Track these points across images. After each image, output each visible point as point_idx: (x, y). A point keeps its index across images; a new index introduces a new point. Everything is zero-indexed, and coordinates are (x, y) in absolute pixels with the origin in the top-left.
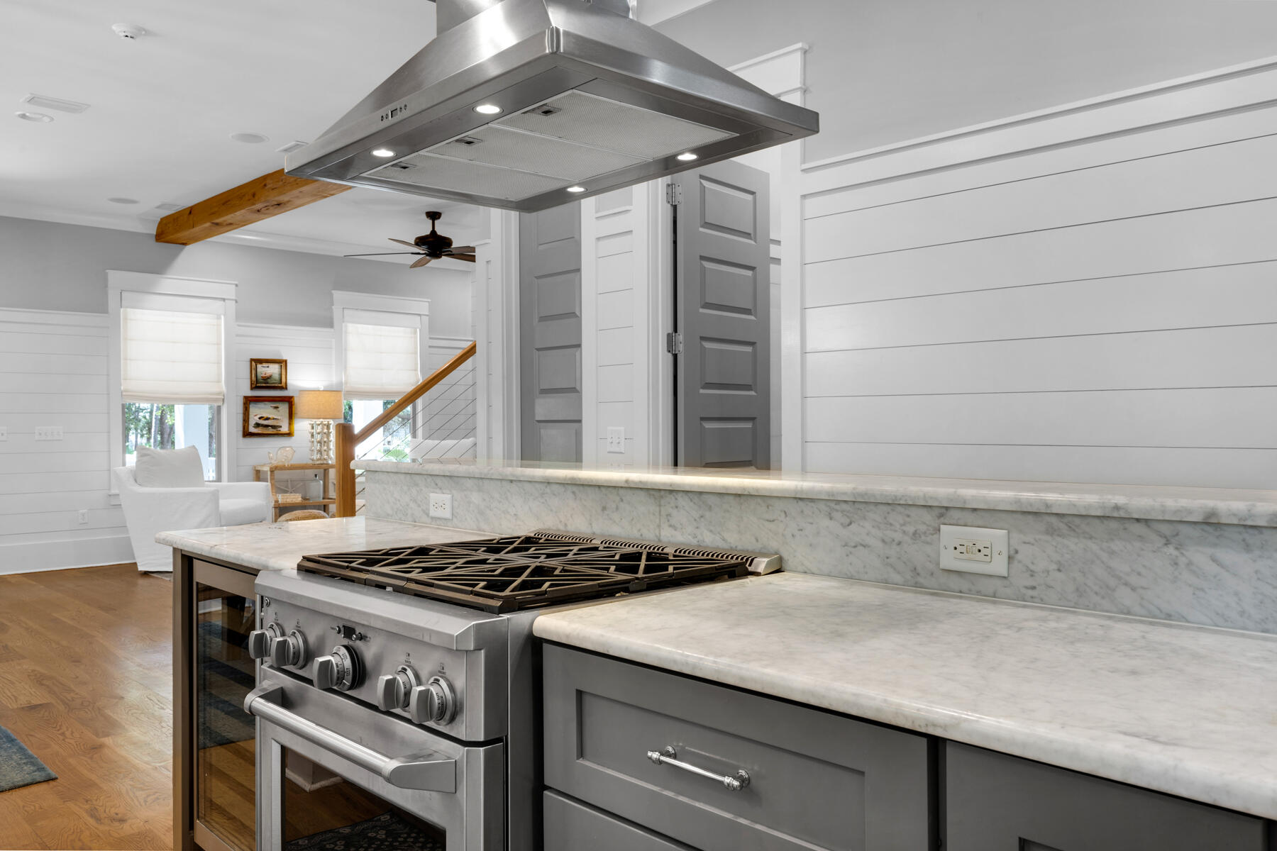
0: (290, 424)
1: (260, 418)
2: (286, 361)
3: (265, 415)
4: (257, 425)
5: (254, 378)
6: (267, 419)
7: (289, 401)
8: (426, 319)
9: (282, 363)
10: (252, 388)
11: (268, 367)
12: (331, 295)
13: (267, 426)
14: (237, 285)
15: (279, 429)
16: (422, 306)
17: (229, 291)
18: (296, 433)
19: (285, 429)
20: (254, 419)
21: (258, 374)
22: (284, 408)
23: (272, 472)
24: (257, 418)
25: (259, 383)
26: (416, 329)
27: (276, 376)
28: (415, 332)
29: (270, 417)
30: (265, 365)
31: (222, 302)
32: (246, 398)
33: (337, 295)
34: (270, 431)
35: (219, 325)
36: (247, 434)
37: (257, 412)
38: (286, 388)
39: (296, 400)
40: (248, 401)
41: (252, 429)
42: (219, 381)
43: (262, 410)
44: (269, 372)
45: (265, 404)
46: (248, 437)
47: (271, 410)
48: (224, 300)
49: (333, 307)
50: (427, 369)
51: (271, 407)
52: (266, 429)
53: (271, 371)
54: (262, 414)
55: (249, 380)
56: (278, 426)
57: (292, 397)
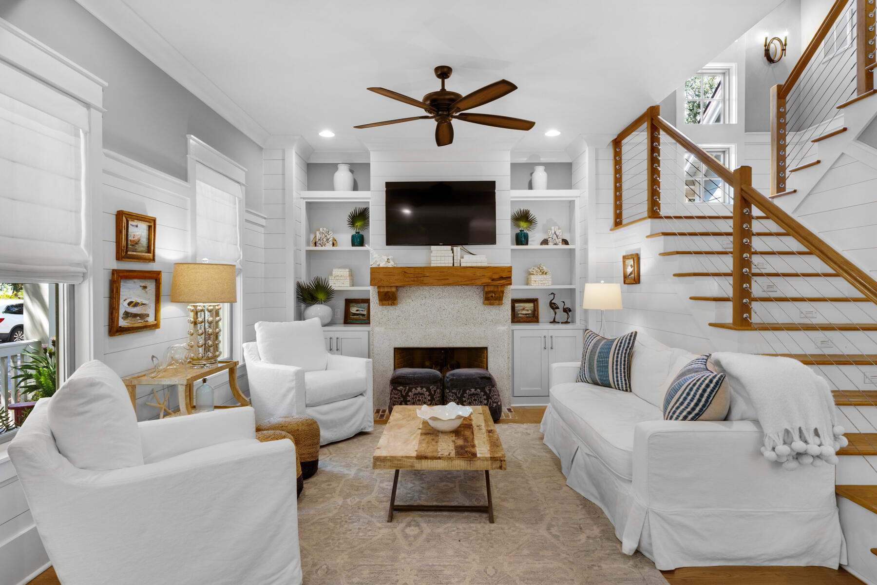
0: (157, 311)
1: (129, 304)
2: (154, 220)
3: (134, 300)
4: (127, 315)
5: (124, 243)
6: (136, 305)
7: (156, 277)
9: (151, 222)
10: (119, 258)
11: (137, 226)
12: (185, 140)
13: (135, 316)
14: (103, 87)
15: (146, 319)
16: (240, 173)
17: (94, 92)
18: (162, 323)
19: (151, 319)
20: (123, 307)
21: (130, 238)
22: (151, 286)
24: (126, 304)
25: (124, 249)
26: (235, 197)
27: (144, 241)
28: (236, 203)
29: (139, 301)
30: (135, 223)
31: (84, 110)
32: (114, 272)
33: (191, 140)
34: (138, 323)
35: (77, 147)
36: (114, 330)
37: (130, 292)
38: (154, 260)
39: (165, 279)
40: (117, 279)
41: (122, 323)
42: (77, 244)
44: (138, 233)
45: (134, 282)
46: (117, 334)
47: (140, 291)
48: (88, 106)
49: (188, 156)
50: (246, 245)
51: (140, 286)
52: (134, 321)
53: (140, 233)
54: (131, 298)
55: (115, 243)
56: (146, 314)
57: (159, 273)
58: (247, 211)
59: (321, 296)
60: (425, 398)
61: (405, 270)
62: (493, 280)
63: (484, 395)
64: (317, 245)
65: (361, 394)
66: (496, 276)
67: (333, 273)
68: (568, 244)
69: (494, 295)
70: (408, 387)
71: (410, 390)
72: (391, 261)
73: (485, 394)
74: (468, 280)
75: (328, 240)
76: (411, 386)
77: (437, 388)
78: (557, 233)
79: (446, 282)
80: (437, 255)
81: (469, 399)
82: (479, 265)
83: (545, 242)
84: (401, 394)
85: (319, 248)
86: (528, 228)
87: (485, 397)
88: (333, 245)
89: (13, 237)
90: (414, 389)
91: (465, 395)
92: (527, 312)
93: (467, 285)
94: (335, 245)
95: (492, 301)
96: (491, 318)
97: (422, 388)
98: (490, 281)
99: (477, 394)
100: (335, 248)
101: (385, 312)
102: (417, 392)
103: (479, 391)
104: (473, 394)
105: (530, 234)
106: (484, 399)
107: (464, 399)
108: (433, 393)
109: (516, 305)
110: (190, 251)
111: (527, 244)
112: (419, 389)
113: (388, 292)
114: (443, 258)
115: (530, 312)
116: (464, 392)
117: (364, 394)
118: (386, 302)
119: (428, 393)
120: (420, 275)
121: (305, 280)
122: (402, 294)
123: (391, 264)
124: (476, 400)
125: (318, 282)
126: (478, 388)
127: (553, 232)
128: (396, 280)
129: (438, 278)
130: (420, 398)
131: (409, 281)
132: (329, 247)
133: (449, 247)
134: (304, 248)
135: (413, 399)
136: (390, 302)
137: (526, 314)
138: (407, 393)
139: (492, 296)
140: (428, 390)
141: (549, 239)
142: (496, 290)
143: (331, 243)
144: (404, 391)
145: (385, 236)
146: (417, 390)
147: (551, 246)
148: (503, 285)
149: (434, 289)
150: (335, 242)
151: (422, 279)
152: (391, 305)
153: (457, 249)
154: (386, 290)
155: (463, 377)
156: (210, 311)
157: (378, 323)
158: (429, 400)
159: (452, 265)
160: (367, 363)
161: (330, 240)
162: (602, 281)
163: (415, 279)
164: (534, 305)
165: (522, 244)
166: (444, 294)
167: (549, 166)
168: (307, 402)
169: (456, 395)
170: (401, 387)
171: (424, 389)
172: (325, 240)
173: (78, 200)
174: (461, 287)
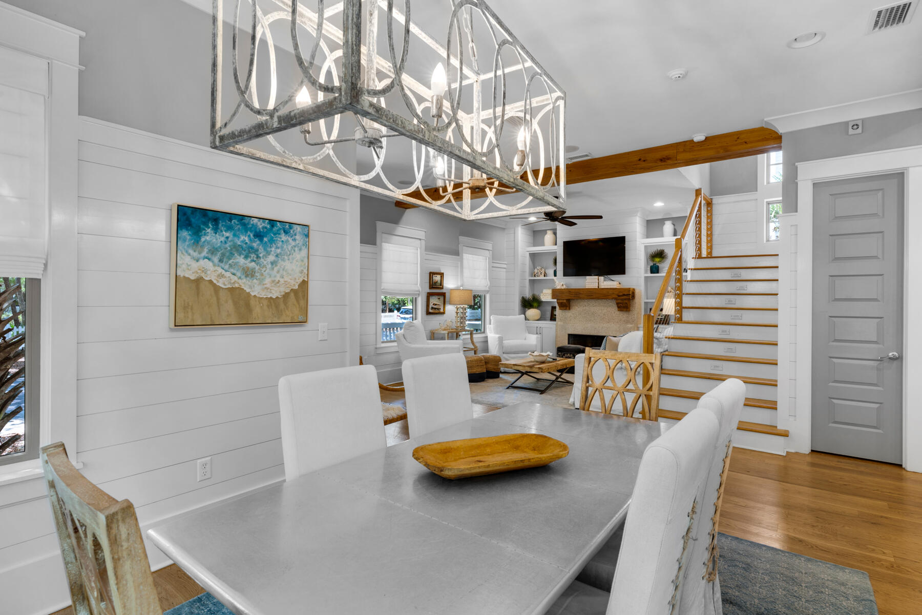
0: (444, 307)
2: (443, 274)
3: (435, 303)
4: (432, 308)
5: (431, 283)
6: (436, 305)
7: (444, 295)
8: (491, 252)
9: (442, 275)
10: (430, 288)
11: (437, 277)
12: (458, 239)
13: (435, 309)
14: (425, 232)
16: (489, 246)
17: (421, 234)
18: (446, 312)
19: (442, 310)
20: (431, 305)
21: (433, 280)
22: (442, 298)
23: (448, 334)
24: (432, 304)
25: (433, 285)
26: (486, 257)
27: (439, 282)
28: (486, 260)
29: (437, 303)
30: (436, 275)
31: (419, 241)
32: (428, 293)
33: (462, 238)
34: (437, 311)
35: (418, 253)
36: (428, 313)
38: (443, 288)
39: (447, 295)
40: (429, 295)
41: (430, 311)
42: (417, 284)
43: (433, 300)
45: (436, 297)
47: (437, 300)
48: (420, 239)
49: (459, 245)
50: (491, 278)
51: (438, 298)
53: (438, 279)
55: (429, 283)
56: (440, 309)
57: (445, 293)
58: (492, 262)
59: (535, 304)
61: (570, 290)
62: (619, 296)
64: (536, 276)
66: (621, 294)
72: (564, 285)
74: (605, 296)
75: (541, 273)
79: (592, 297)
80: (589, 282)
82: (612, 287)
85: (536, 278)
86: (660, 262)
88: (545, 276)
93: (604, 299)
95: (622, 309)
96: (624, 319)
97: (570, 354)
98: (617, 297)
100: (545, 278)
101: (563, 314)
102: (567, 356)
105: (660, 266)
110: (459, 284)
111: (658, 273)
112: (569, 355)
114: (592, 283)
118: (564, 308)
120: (577, 293)
121: (528, 295)
122: (572, 303)
123: (564, 287)
125: (534, 297)
128: (565, 296)
129: (587, 295)
131: (571, 297)
132: (542, 277)
133: (597, 277)
134: (528, 277)
139: (621, 306)
142: (622, 302)
143: (543, 275)
145: (563, 271)
148: (629, 299)
149: (590, 301)
150: (545, 274)
151: (578, 295)
153: (602, 278)
154: (561, 301)
156: (462, 308)
157: (560, 320)
159: (597, 287)
160: (538, 337)
163: (575, 295)
165: (654, 273)
166: (596, 304)
167: (674, 220)
168: (503, 351)
172: (539, 273)
173: (418, 270)
174: (605, 300)
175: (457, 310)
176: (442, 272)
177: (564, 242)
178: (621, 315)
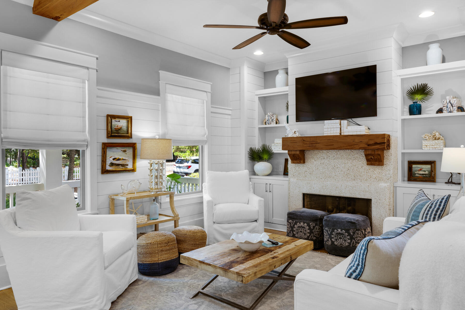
0: (134, 163)
1: (114, 159)
2: (131, 118)
3: (117, 157)
4: (112, 164)
5: (110, 130)
6: (119, 159)
7: (133, 146)
8: (209, 95)
9: (129, 119)
10: (108, 137)
11: (119, 121)
13: (118, 165)
14: (97, 59)
15: (126, 167)
16: (207, 86)
17: (92, 62)
18: (138, 169)
19: (130, 167)
20: (109, 160)
21: (113, 126)
23: (127, 201)
24: (111, 159)
26: (204, 100)
27: (125, 128)
28: (203, 103)
29: (121, 157)
30: (117, 120)
31: (86, 70)
32: (104, 144)
33: (163, 74)
34: (121, 168)
35: (84, 88)
36: (104, 171)
37: (112, 154)
38: (131, 137)
39: (138, 146)
40: (105, 147)
41: (108, 168)
42: (84, 131)
43: (115, 153)
44: (120, 125)
45: (117, 149)
46: (105, 173)
47: (121, 153)
48: (88, 68)
49: (159, 82)
50: (210, 126)
51: (121, 150)
52: (118, 167)
53: (122, 125)
54: (115, 156)
55: (106, 130)
56: (126, 164)
57: (135, 144)
58: (212, 107)
59: (265, 157)
60: (305, 231)
61: (304, 139)
62: (369, 145)
63: (348, 236)
64: (266, 124)
65: (256, 221)
66: (372, 142)
67: (275, 141)
68: (464, 111)
69: (373, 157)
70: (294, 221)
71: (296, 223)
72: (297, 133)
73: (349, 234)
74: (349, 146)
75: (272, 120)
76: (297, 221)
77: (316, 225)
78: (451, 102)
79: (332, 147)
80: (329, 127)
81: (336, 236)
82: (359, 133)
83: (440, 111)
84: (291, 225)
85: (267, 126)
86: (422, 100)
87: (349, 237)
88: (276, 123)
89: (48, 130)
90: (298, 223)
91: (333, 233)
92: (424, 173)
93: (348, 149)
94: (278, 123)
95: (373, 162)
96: (374, 176)
97: (304, 223)
98: (366, 146)
99: (342, 234)
100: (277, 125)
101: (297, 168)
102: (300, 225)
103: (344, 231)
104: (339, 234)
105: (423, 105)
106: (348, 239)
107: (332, 236)
108: (312, 228)
109: (414, 166)
110: (161, 132)
111: (420, 113)
112: (302, 224)
113: (294, 154)
114: (332, 129)
115: (427, 172)
116: (333, 231)
117: (257, 221)
118: (296, 161)
119: (308, 227)
120: (313, 142)
121: (257, 146)
122: (308, 155)
123: (297, 135)
124: (341, 238)
125: (264, 148)
126: (343, 229)
127: (448, 101)
128: (298, 146)
129: (326, 144)
130: (302, 230)
131: (306, 147)
132: (273, 125)
133: (338, 121)
134: (257, 125)
135: (297, 230)
136: (298, 161)
137: (423, 174)
138: (294, 225)
139: (372, 158)
140: (309, 225)
141: (443, 108)
142: (373, 153)
143: (275, 122)
144: (292, 224)
145: (295, 116)
146: (300, 224)
147: (445, 114)
148: (383, 150)
149: (330, 152)
150: (278, 121)
151: (315, 145)
152: (299, 163)
153: (344, 122)
155: (335, 220)
156: (157, 164)
157: (292, 176)
158: (308, 233)
159: (339, 134)
161: (274, 120)
162: (462, 146)
163: (310, 145)
164: (431, 167)
165: (414, 115)
166: (338, 156)
167: (443, 43)
168: (214, 220)
169: (327, 231)
170: (291, 221)
171: (306, 224)
172: (271, 120)
173: (84, 112)
174: (350, 151)
175: (151, 166)
176: (130, 115)
177: (297, 79)
178: (371, 170)
